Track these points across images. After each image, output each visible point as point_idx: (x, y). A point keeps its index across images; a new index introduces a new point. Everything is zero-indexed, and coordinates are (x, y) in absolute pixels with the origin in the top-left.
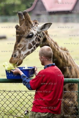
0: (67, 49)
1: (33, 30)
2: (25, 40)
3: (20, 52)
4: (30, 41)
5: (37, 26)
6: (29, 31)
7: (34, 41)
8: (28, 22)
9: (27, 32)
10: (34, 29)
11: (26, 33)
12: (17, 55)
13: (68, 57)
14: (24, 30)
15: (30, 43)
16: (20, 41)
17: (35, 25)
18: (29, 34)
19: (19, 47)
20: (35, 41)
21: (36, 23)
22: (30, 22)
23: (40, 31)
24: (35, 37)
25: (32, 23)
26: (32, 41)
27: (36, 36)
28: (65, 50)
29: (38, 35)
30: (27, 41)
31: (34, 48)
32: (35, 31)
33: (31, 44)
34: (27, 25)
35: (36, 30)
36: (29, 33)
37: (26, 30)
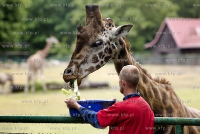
0: (167, 81)
1: (103, 34)
2: (88, 49)
3: (78, 67)
4: (96, 52)
5: (110, 29)
6: (96, 37)
7: (102, 53)
8: (97, 22)
9: (94, 38)
10: (105, 34)
11: (91, 39)
12: (73, 71)
13: (168, 93)
14: (89, 34)
15: (95, 55)
16: (81, 51)
17: (107, 28)
18: (96, 42)
19: (78, 58)
20: (104, 53)
21: (110, 25)
22: (100, 23)
23: (115, 37)
24: (105, 47)
25: (103, 25)
26: (100, 51)
27: (107, 44)
28: (164, 83)
29: (111, 43)
30: (92, 51)
31: (102, 62)
32: (106, 36)
33: (98, 56)
34: (95, 27)
35: (108, 36)
36: (96, 40)
37: (92, 35)
